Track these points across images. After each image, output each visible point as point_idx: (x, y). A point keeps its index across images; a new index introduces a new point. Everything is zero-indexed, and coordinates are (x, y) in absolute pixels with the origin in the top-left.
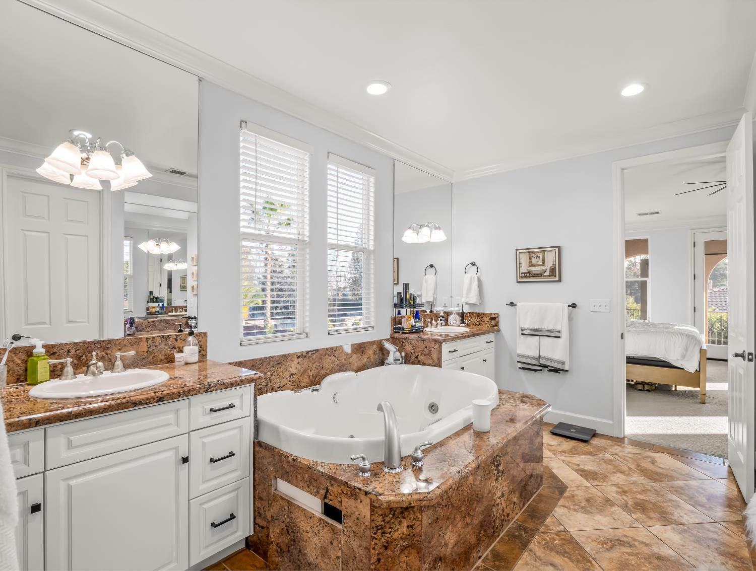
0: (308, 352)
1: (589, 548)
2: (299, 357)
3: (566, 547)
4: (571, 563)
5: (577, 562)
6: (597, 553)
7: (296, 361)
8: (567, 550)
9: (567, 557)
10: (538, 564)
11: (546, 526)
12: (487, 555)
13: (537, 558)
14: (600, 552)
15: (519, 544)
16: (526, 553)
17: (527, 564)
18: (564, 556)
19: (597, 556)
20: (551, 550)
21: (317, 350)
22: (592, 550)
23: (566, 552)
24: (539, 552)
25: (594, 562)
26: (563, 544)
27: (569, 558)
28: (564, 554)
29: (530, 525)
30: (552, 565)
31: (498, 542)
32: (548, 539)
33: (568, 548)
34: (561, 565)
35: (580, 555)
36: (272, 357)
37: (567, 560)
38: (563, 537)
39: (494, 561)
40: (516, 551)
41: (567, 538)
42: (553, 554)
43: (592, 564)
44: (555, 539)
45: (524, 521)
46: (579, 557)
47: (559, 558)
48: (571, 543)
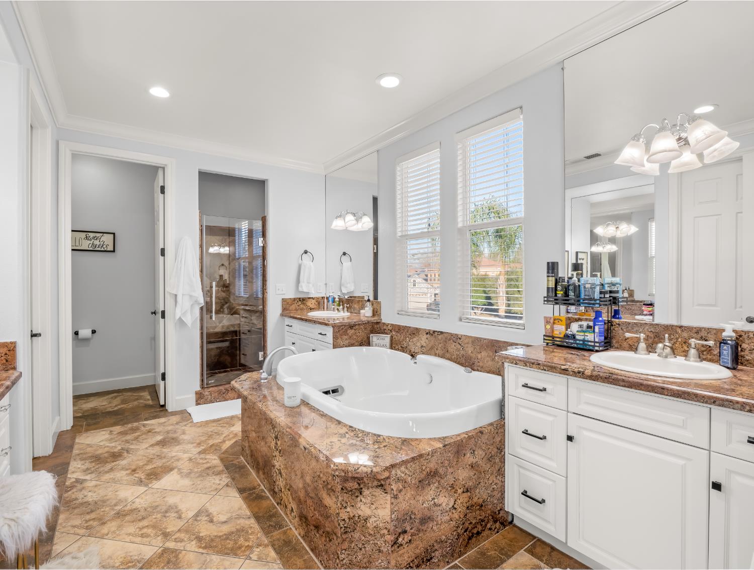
0: (434, 332)
1: (215, 560)
2: (427, 334)
3: (232, 543)
4: (216, 534)
5: (212, 539)
6: (205, 561)
7: (425, 336)
8: (228, 541)
9: (222, 536)
10: (234, 515)
11: (266, 546)
12: (265, 493)
13: (239, 517)
14: (204, 564)
15: (261, 515)
16: (249, 514)
17: (240, 509)
18: (225, 535)
19: (203, 558)
20: (238, 531)
21: (442, 332)
22: (211, 560)
23: (227, 539)
24: (243, 522)
25: (201, 550)
26: (236, 543)
27: (220, 537)
28: (227, 536)
29: (276, 534)
30: (225, 522)
31: (273, 504)
32: (250, 537)
33: (230, 544)
34: (220, 527)
35: (216, 547)
36: (410, 327)
37: (221, 534)
38: (243, 549)
39: (257, 494)
40: (256, 510)
41: (239, 552)
42: (234, 529)
43: (200, 547)
44: (246, 541)
45: (285, 533)
46: (215, 544)
47: (226, 530)
48: (231, 550)
